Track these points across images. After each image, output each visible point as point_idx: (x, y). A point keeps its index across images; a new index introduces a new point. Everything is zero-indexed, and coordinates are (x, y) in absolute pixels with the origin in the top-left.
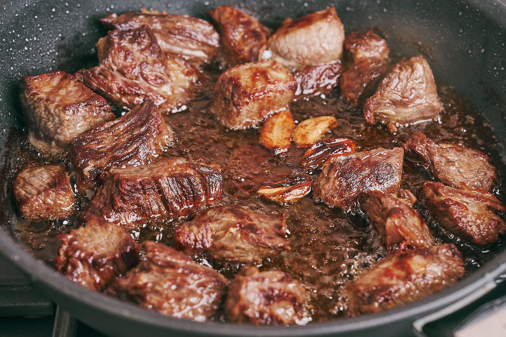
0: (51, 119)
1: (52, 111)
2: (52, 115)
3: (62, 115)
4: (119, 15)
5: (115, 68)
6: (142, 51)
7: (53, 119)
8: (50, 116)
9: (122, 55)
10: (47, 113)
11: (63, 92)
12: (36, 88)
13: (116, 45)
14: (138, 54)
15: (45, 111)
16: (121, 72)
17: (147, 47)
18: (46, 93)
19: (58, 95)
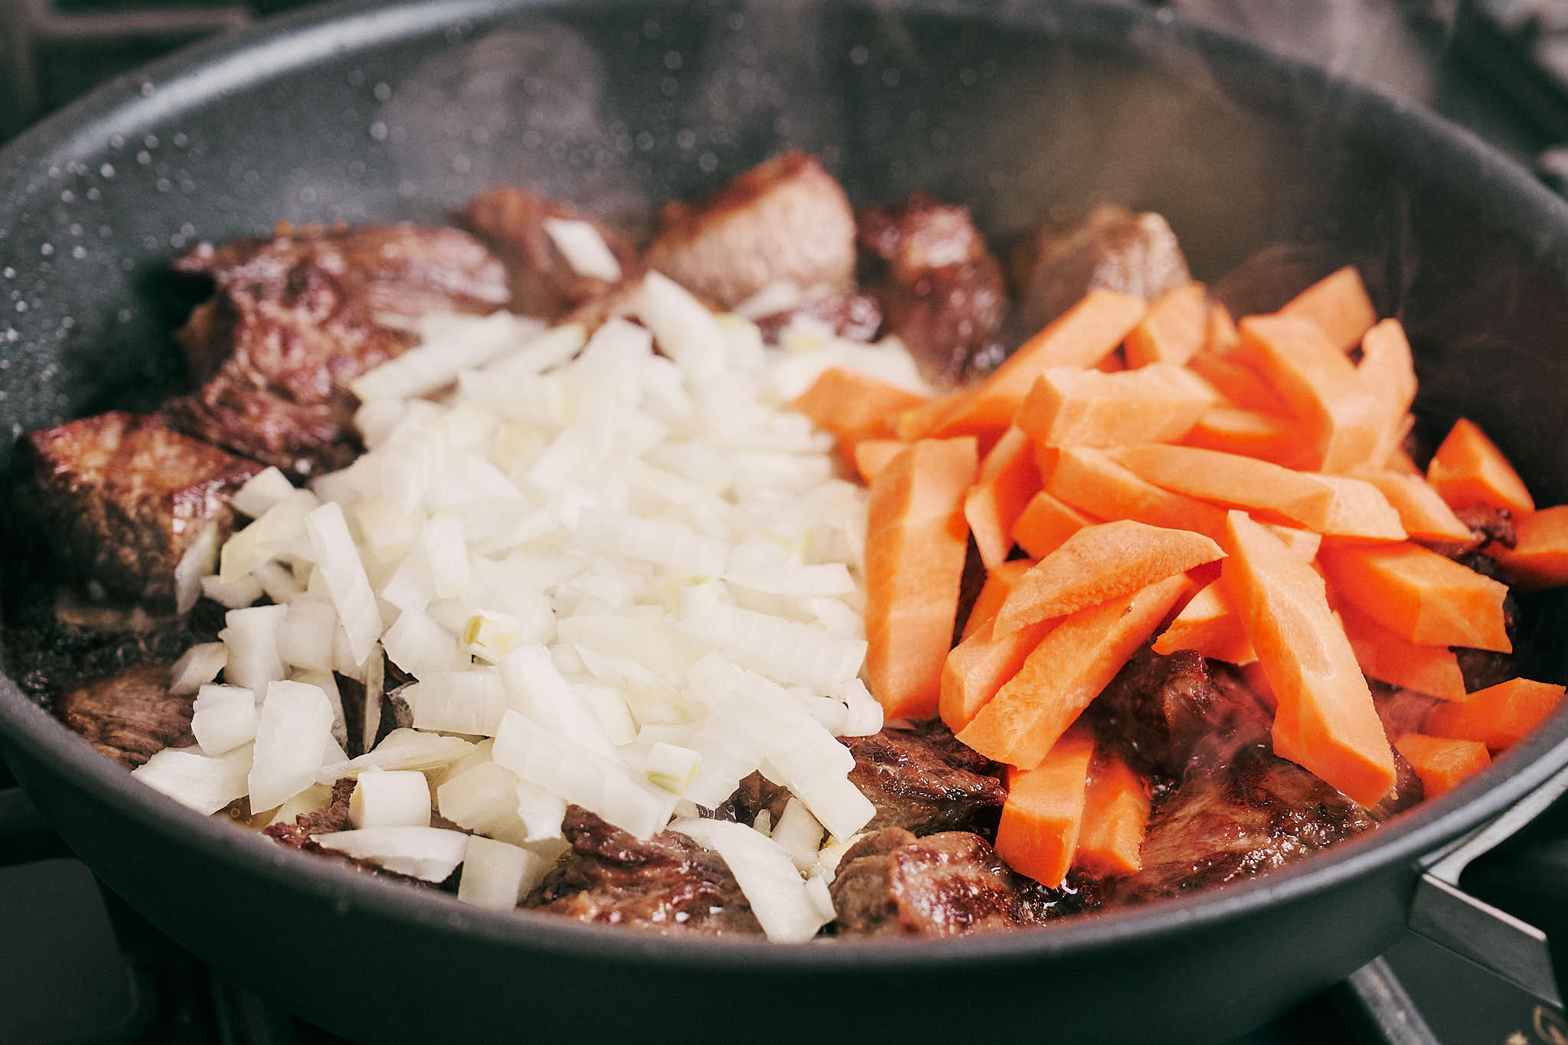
0: (130, 536)
1: (132, 514)
2: (131, 525)
3: (164, 519)
4: (217, 245)
5: (259, 380)
6: (323, 325)
7: (138, 538)
8: (125, 529)
9: (273, 341)
10: (115, 522)
11: (142, 461)
12: (67, 459)
13: (251, 319)
14: (314, 336)
15: (108, 517)
16: (281, 389)
17: (335, 313)
18: (98, 470)
19: (134, 471)
